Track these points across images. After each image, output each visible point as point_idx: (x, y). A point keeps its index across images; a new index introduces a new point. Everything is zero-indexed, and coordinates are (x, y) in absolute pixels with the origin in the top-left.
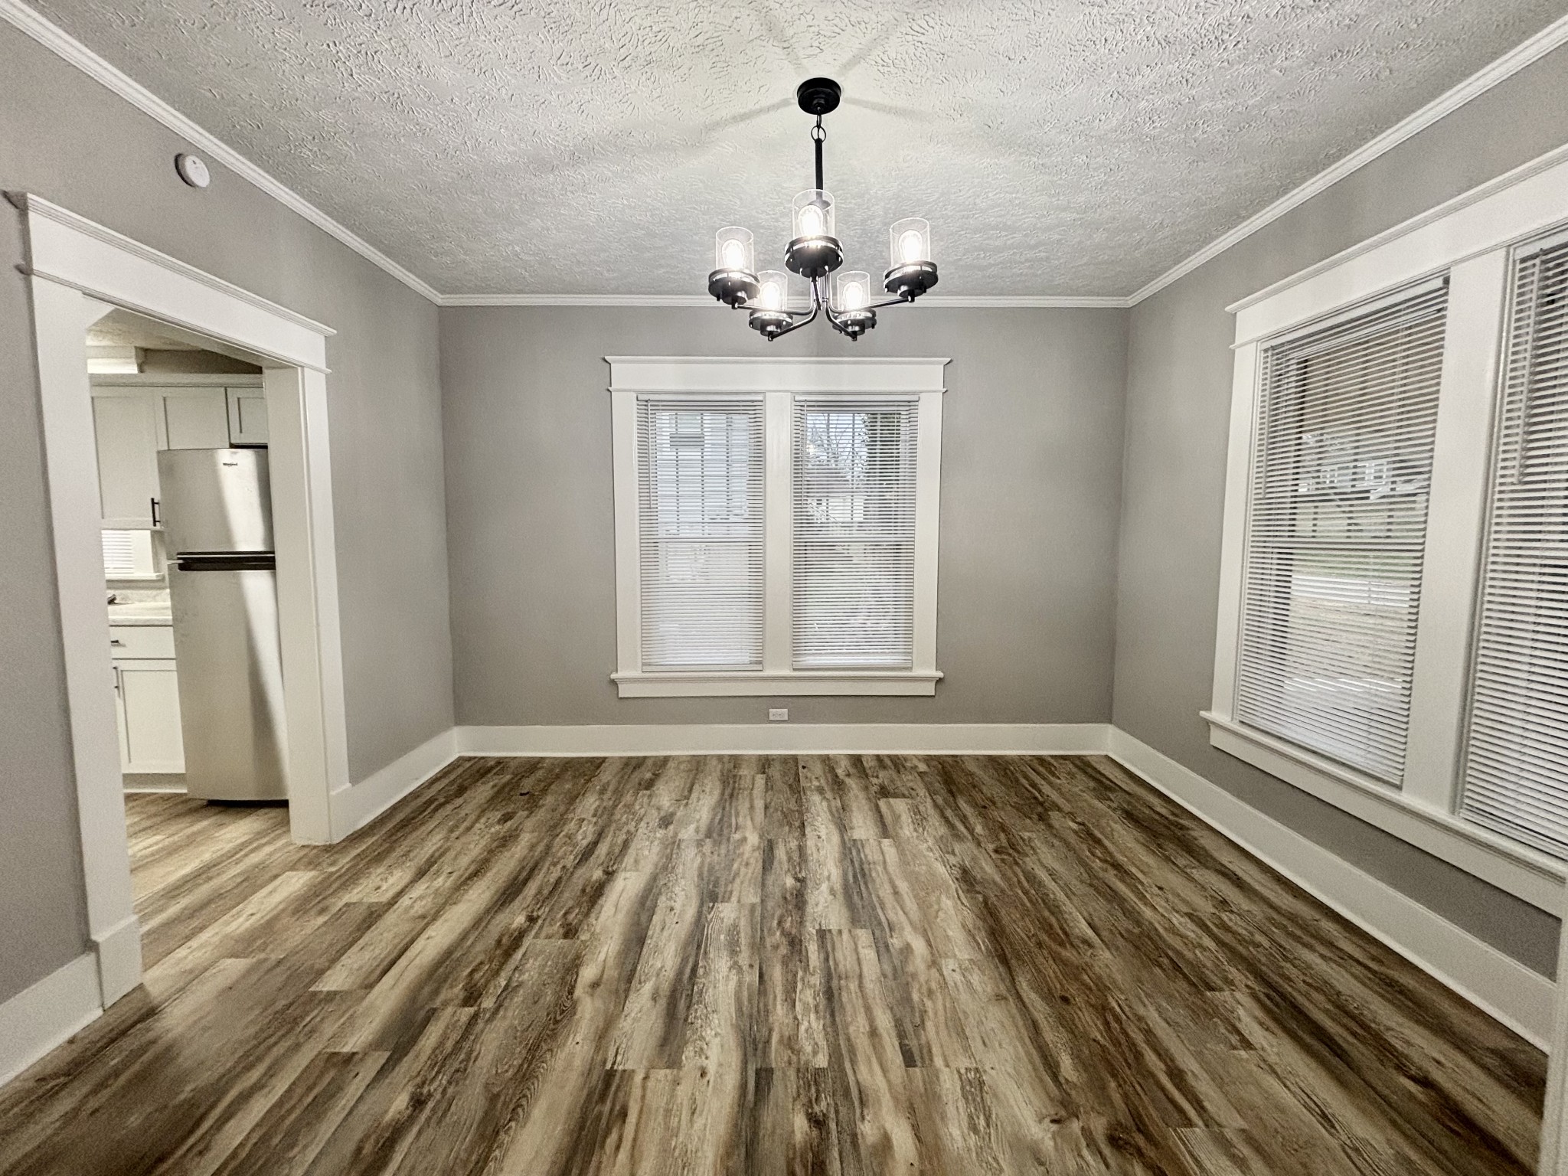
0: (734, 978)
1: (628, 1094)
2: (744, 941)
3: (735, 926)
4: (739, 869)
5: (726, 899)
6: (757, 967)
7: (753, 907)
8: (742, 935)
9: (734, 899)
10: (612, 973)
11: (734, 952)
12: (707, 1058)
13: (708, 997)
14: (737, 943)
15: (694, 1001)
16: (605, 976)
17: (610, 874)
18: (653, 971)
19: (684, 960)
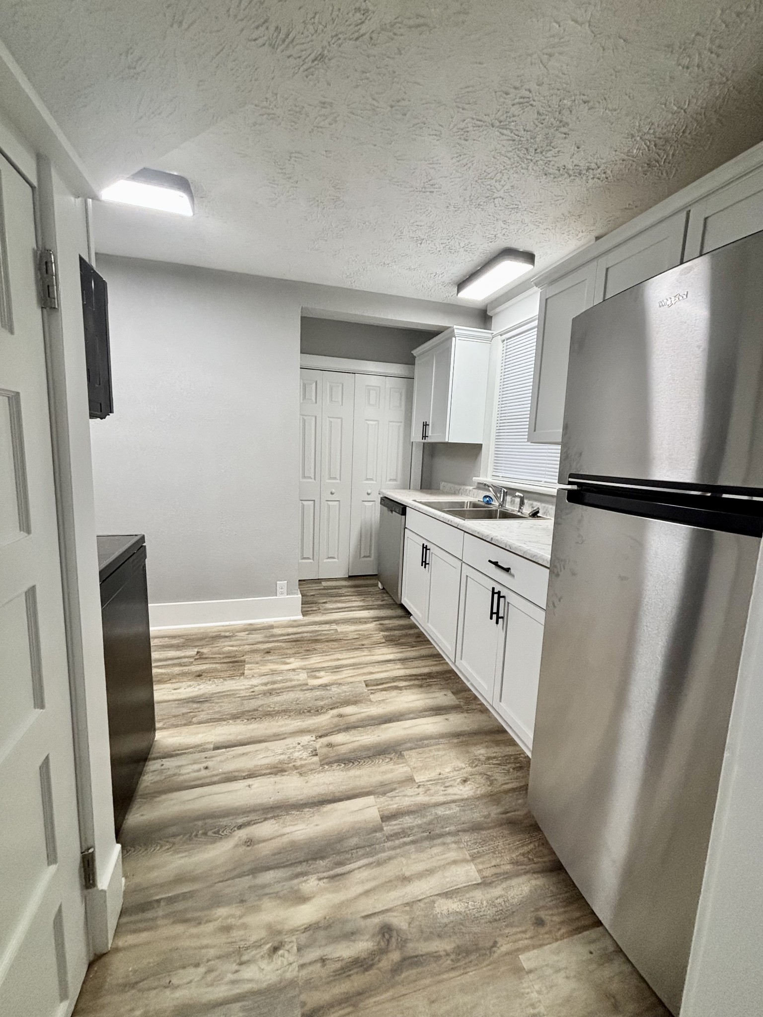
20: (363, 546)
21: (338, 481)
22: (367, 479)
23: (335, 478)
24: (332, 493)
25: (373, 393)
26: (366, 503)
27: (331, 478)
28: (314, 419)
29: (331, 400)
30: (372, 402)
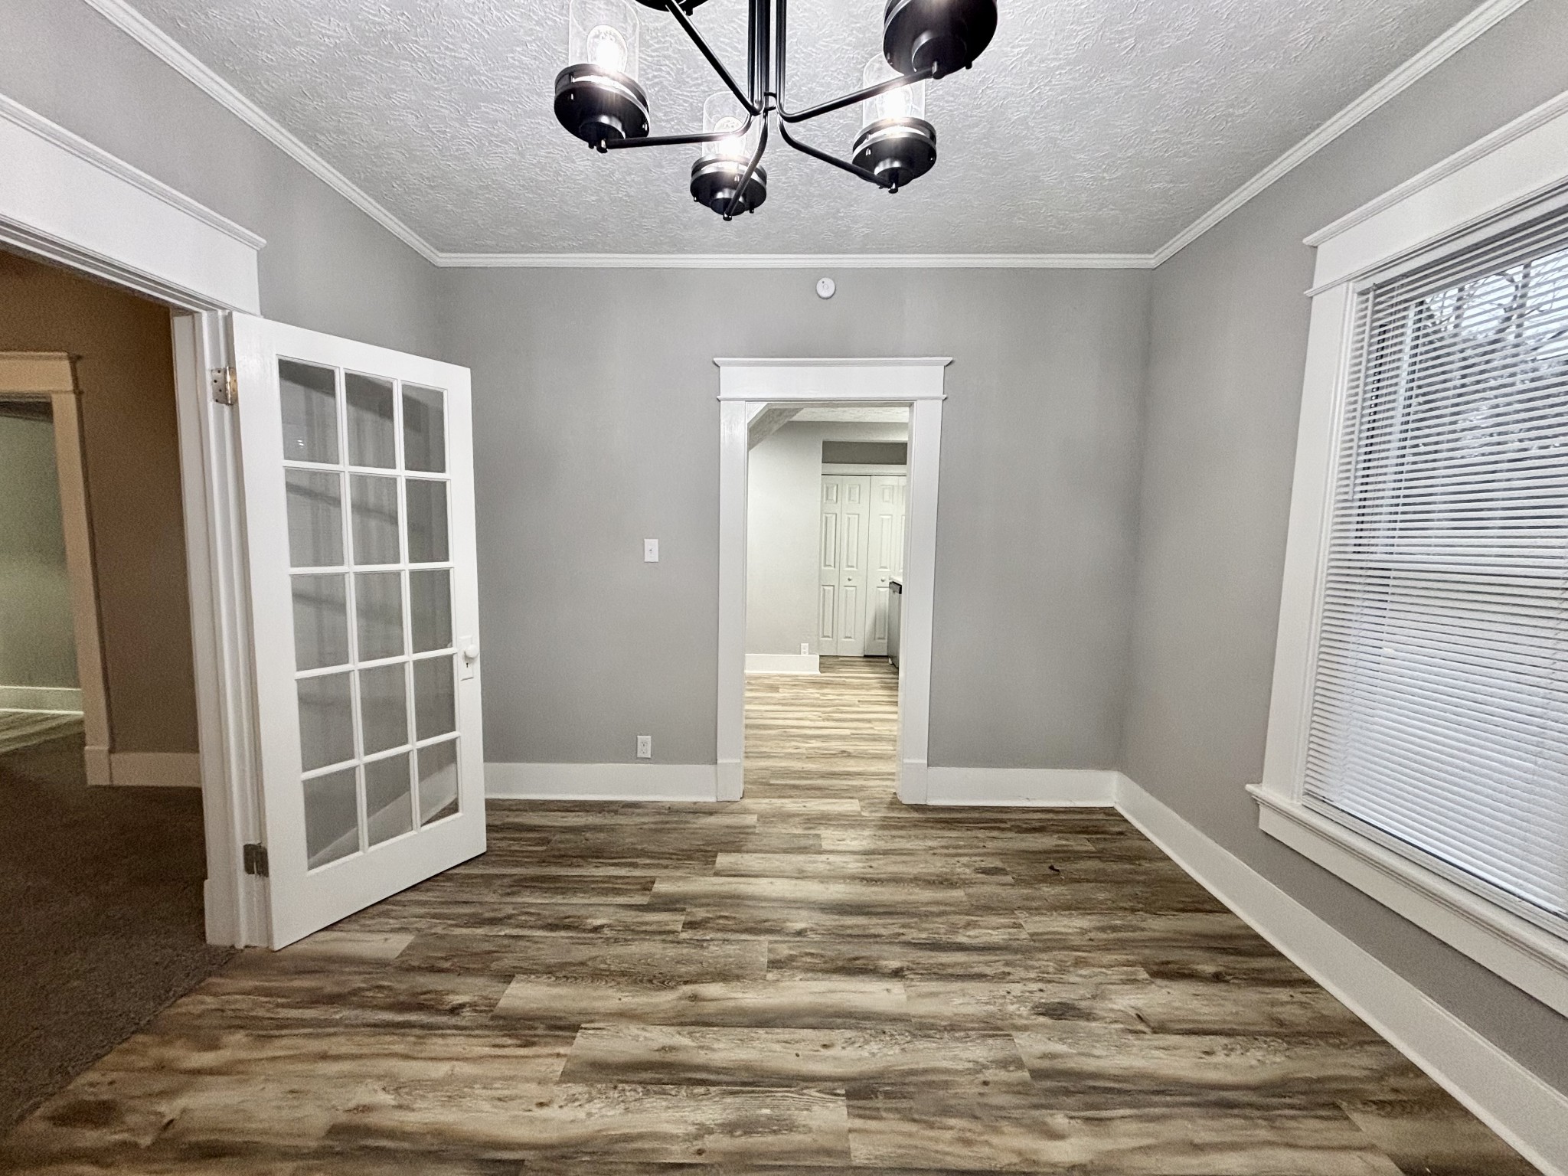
0: (680, 1130)
1: (546, 1044)
2: (756, 1141)
3: (792, 1127)
4: (951, 1128)
5: (854, 1113)
6: (698, 1160)
7: (846, 1153)
8: (770, 1138)
9: (858, 1123)
10: (710, 1008)
11: (729, 1128)
12: (561, 1107)
13: (650, 1102)
14: (749, 1132)
15: (649, 1087)
16: (705, 1003)
17: (897, 974)
18: (706, 1042)
19: (718, 1071)
20: (877, 626)
21: (855, 569)
22: (882, 567)
23: (852, 567)
24: (849, 580)
25: (887, 492)
26: (881, 589)
27: (848, 566)
28: (834, 516)
29: (849, 499)
30: (887, 498)
